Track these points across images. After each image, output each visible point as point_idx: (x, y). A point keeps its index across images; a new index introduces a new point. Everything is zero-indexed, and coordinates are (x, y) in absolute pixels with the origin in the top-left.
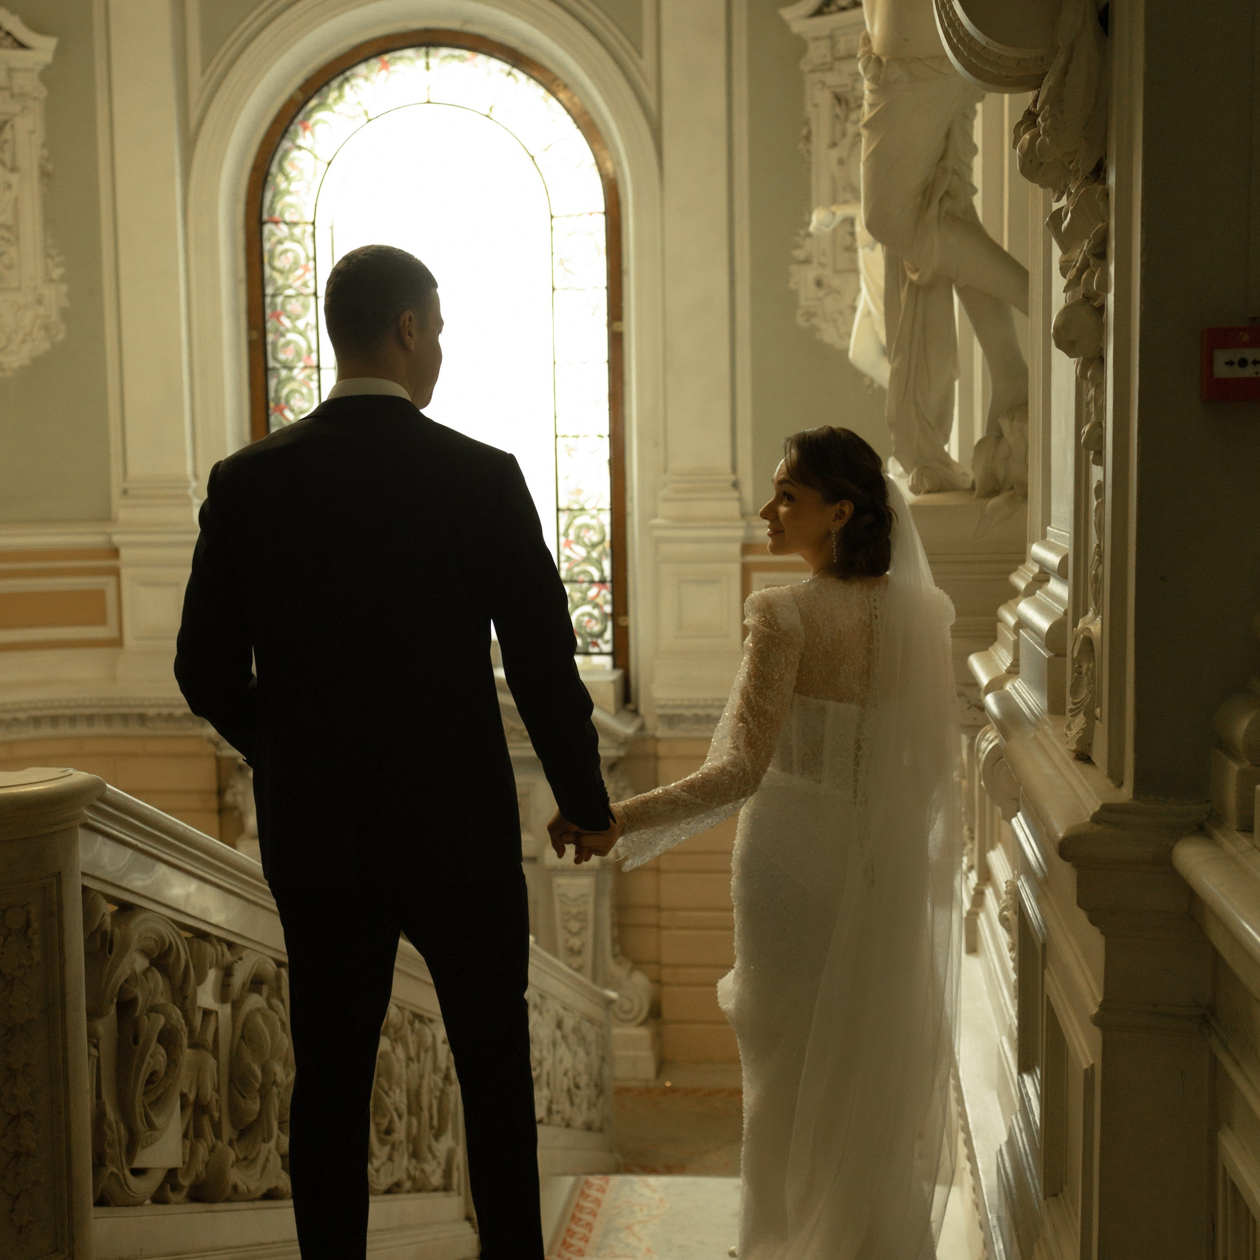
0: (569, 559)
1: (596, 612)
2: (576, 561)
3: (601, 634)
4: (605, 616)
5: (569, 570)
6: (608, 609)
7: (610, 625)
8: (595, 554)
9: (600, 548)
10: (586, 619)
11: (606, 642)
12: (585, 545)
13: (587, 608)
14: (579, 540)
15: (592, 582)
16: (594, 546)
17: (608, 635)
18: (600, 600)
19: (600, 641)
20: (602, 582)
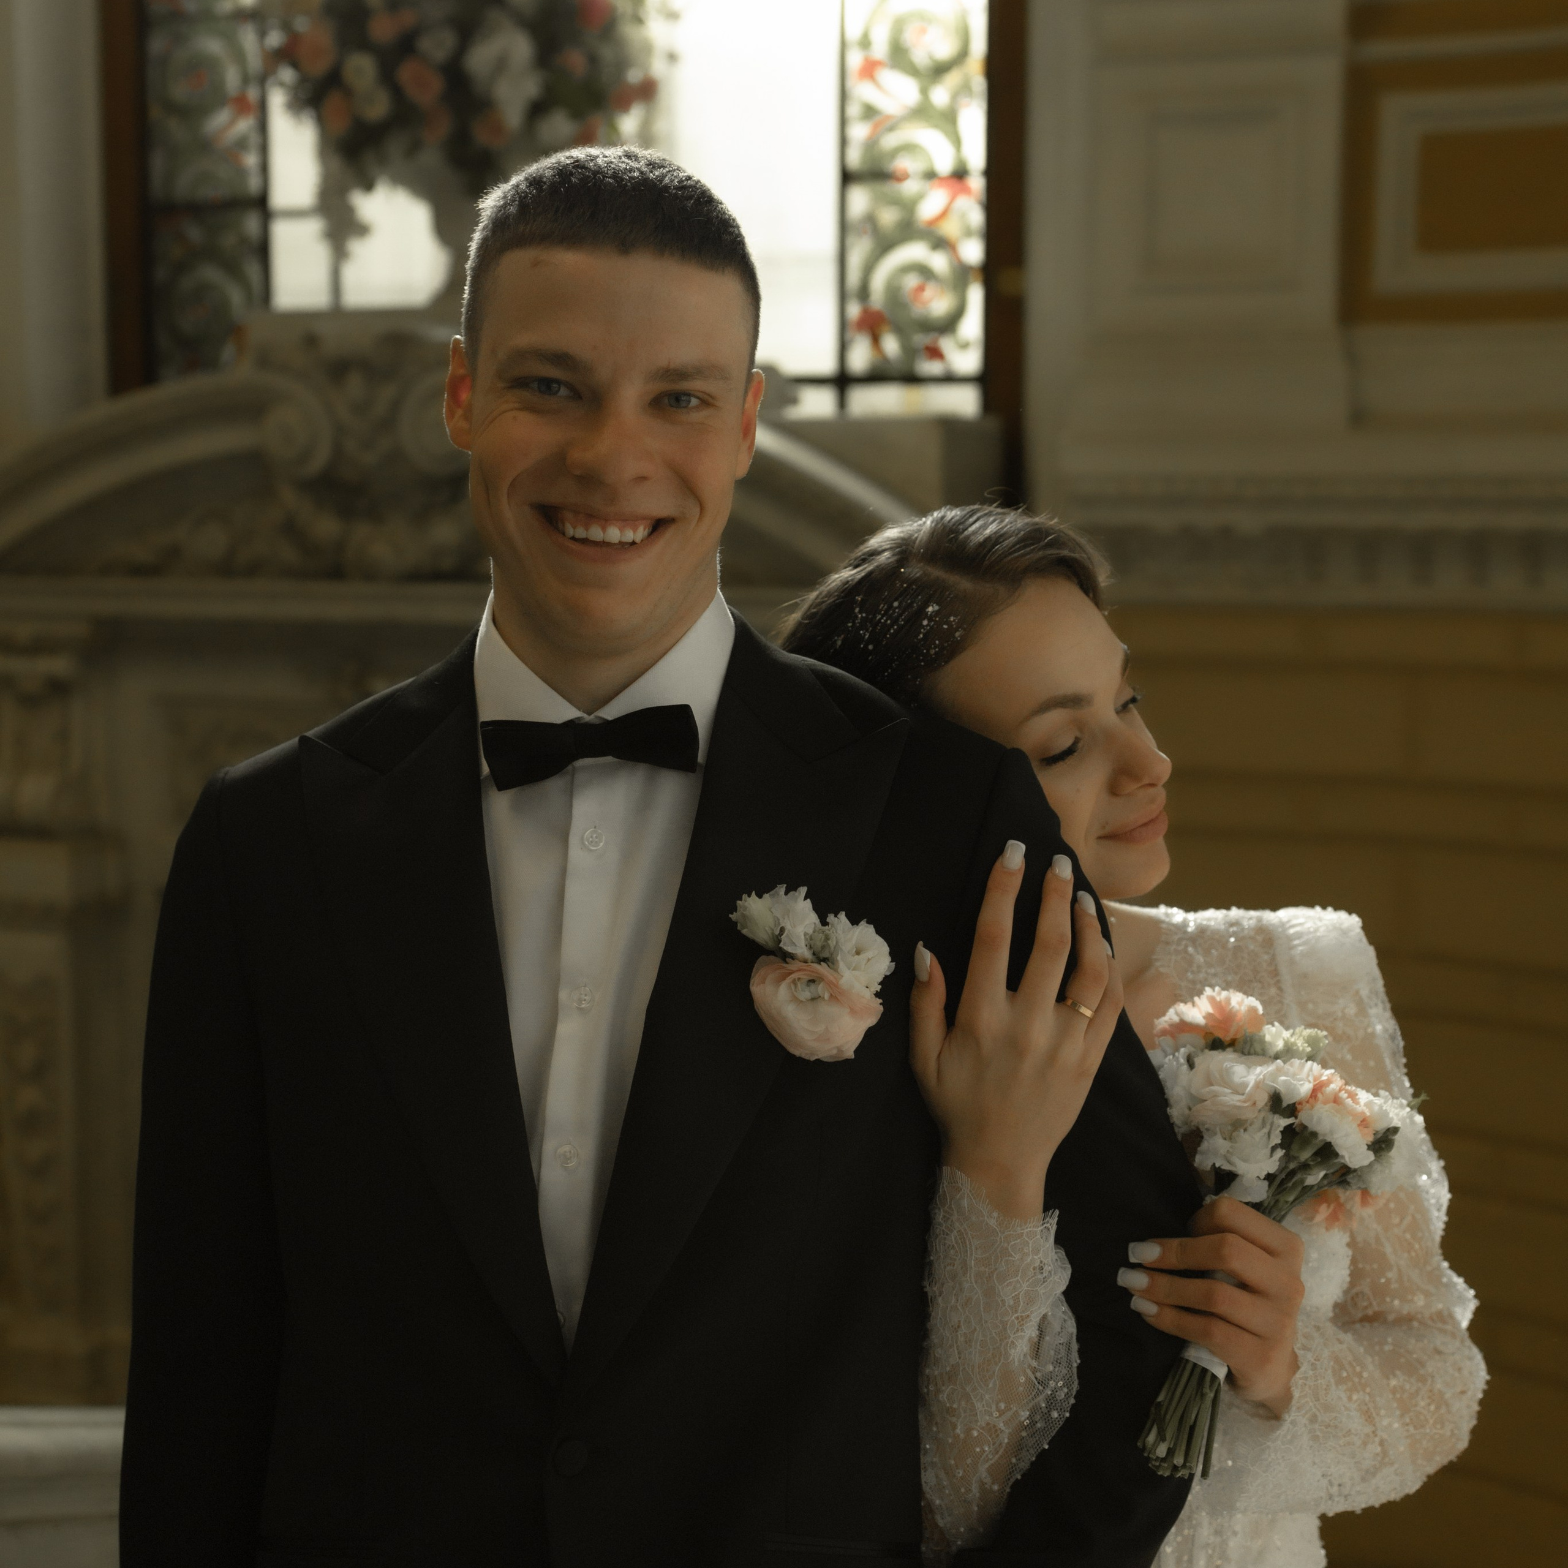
0: (870, 112)
1: (939, 262)
2: (888, 117)
3: (950, 324)
4: (961, 275)
5: (871, 145)
6: (973, 252)
7: (976, 296)
8: (940, 95)
9: (953, 79)
10: (911, 281)
11: (964, 346)
12: (912, 70)
13: (915, 252)
14: (899, 56)
15: (930, 175)
16: (940, 70)
17: (972, 325)
18: (950, 229)
19: (946, 344)
20: (960, 174)
